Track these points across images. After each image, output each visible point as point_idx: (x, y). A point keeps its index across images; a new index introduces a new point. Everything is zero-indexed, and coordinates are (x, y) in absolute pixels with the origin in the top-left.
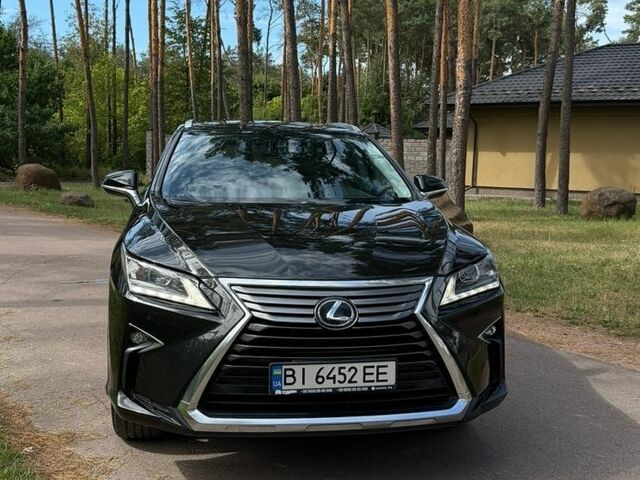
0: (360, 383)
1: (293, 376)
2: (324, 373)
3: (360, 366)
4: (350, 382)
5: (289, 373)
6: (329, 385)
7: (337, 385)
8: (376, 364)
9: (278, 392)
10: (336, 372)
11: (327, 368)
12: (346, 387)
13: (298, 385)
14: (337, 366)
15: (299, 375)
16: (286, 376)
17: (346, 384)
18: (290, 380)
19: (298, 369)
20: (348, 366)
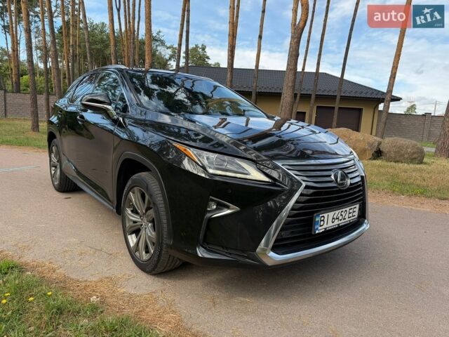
0: (347, 219)
1: (323, 220)
2: (335, 217)
3: (347, 209)
4: (344, 219)
5: (322, 219)
6: (337, 222)
7: (340, 222)
8: (353, 207)
9: (317, 232)
10: (339, 215)
11: (337, 212)
12: (342, 222)
13: (325, 226)
14: (340, 211)
15: (326, 220)
16: (321, 221)
17: (343, 221)
18: (322, 223)
19: (326, 215)
20: (344, 210)
